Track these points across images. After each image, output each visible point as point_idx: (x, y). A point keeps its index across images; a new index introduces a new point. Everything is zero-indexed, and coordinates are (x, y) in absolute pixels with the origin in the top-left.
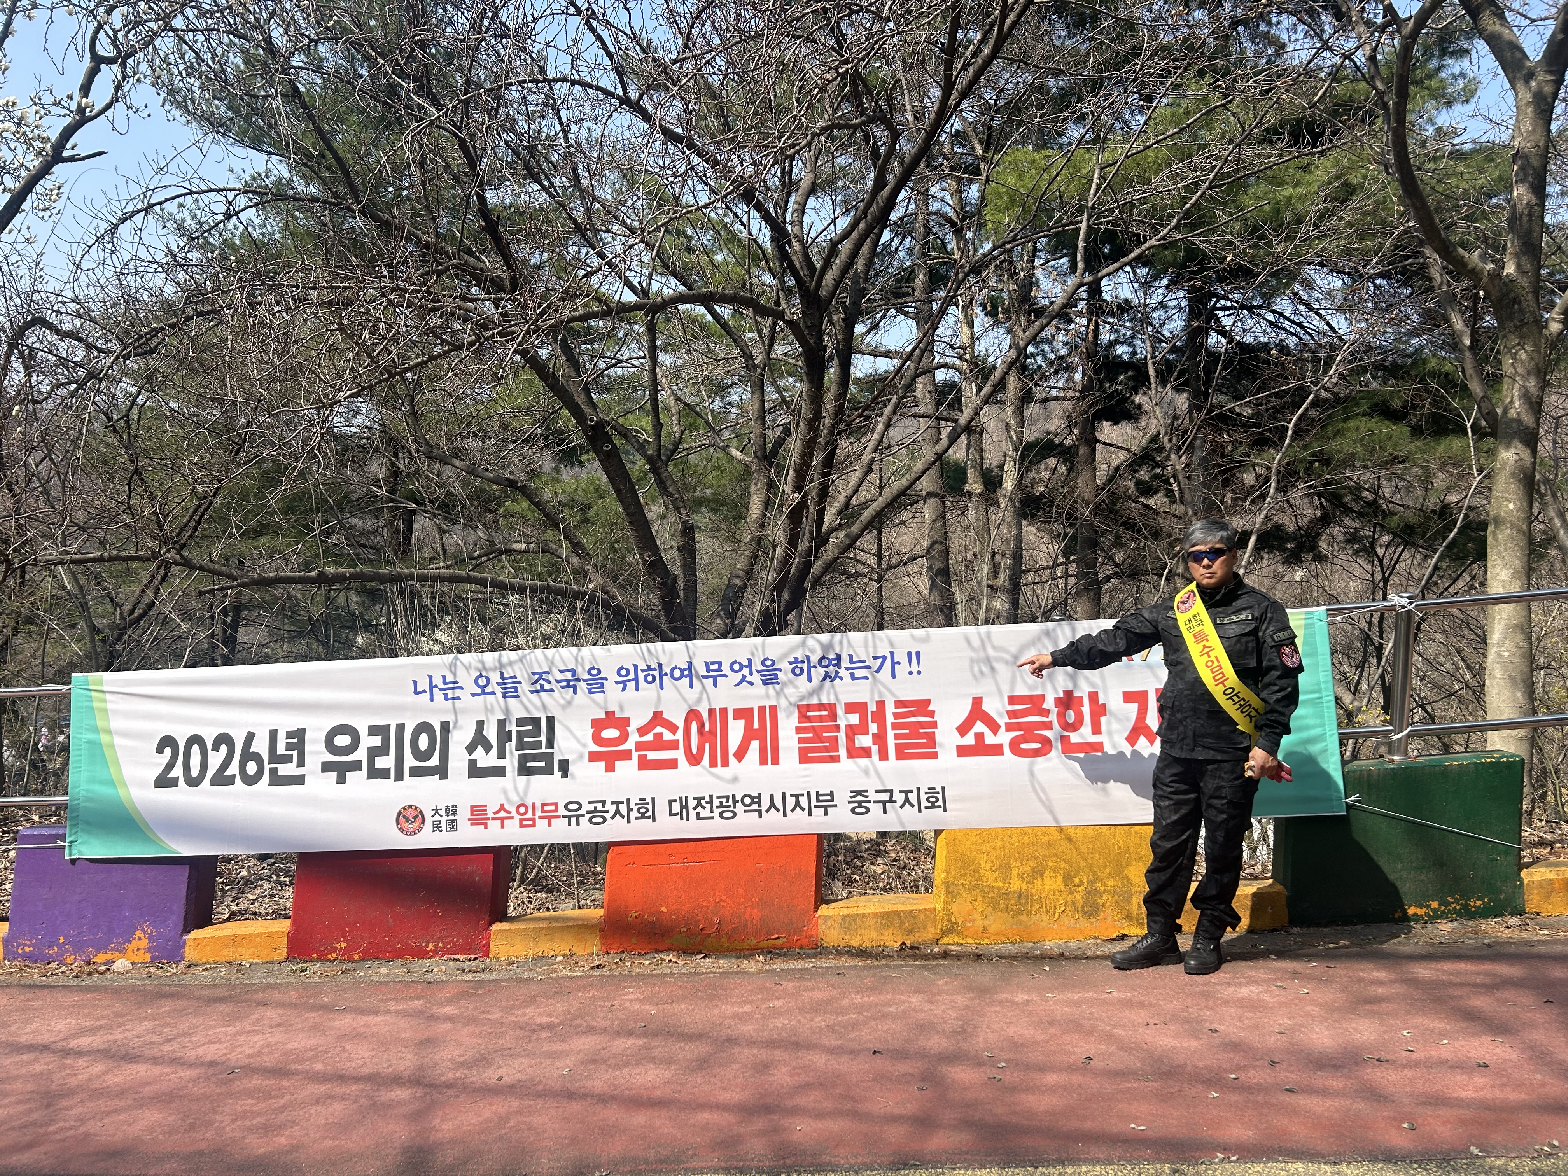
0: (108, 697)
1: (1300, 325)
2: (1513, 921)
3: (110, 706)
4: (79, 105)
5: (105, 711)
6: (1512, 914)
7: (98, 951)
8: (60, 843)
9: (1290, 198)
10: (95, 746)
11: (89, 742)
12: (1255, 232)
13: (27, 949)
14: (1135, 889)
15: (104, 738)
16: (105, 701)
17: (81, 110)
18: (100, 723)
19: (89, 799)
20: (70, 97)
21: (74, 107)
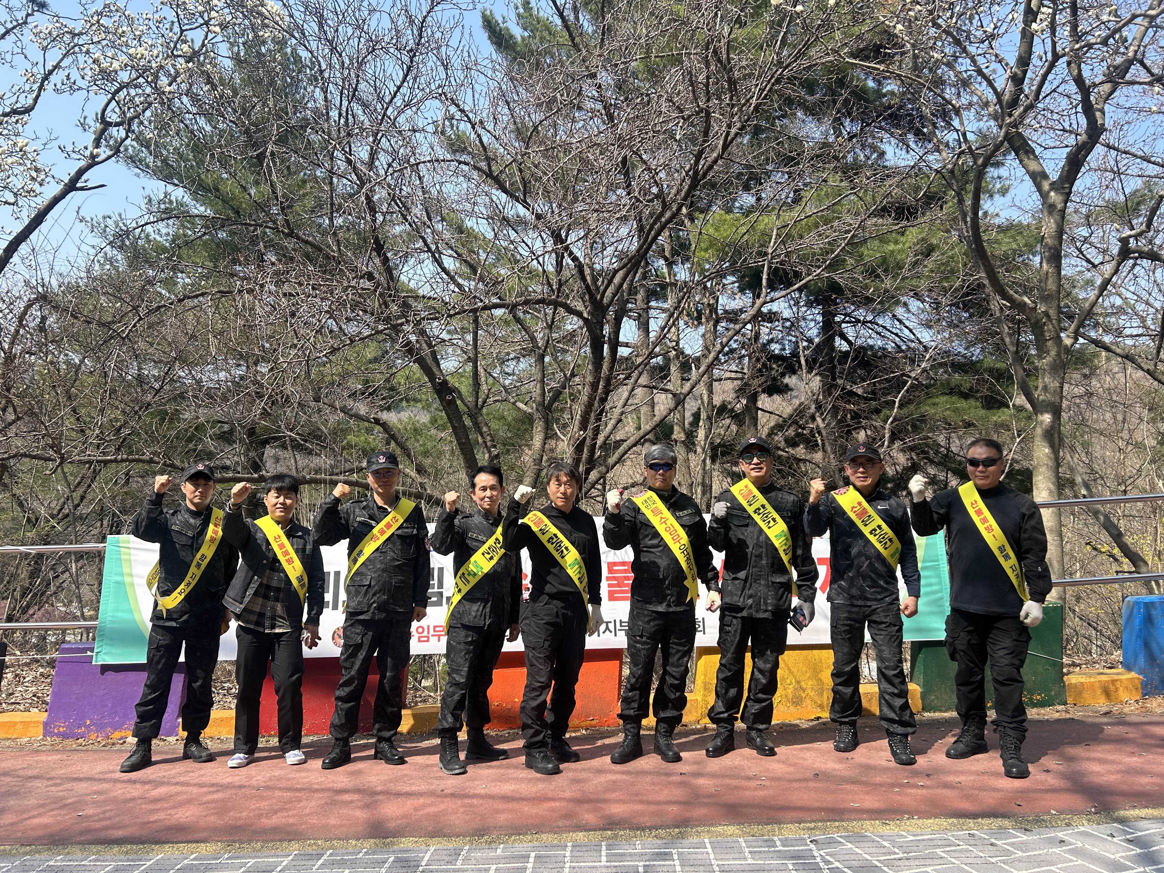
0: (132, 551)
1: (896, 335)
2: (1061, 707)
3: (133, 558)
4: (92, 153)
5: (130, 561)
6: (1060, 704)
7: (115, 730)
8: (89, 653)
9: (892, 252)
10: (120, 584)
11: (117, 583)
12: (872, 273)
13: (61, 729)
14: (826, 686)
15: (127, 579)
16: (130, 554)
17: (93, 157)
18: (126, 570)
19: (112, 622)
20: (86, 148)
21: (87, 153)
